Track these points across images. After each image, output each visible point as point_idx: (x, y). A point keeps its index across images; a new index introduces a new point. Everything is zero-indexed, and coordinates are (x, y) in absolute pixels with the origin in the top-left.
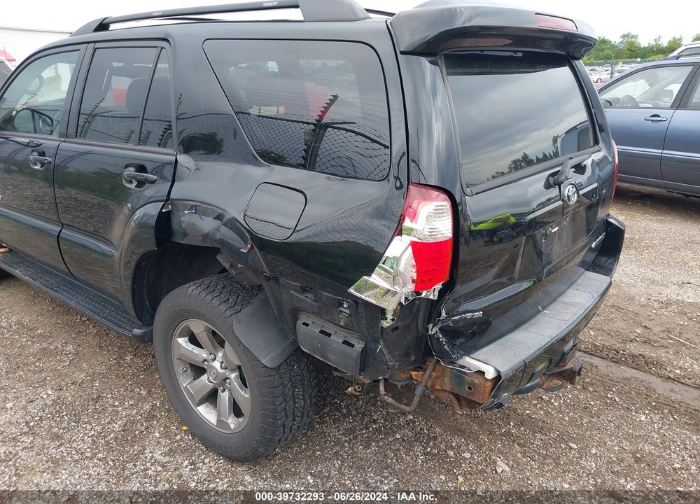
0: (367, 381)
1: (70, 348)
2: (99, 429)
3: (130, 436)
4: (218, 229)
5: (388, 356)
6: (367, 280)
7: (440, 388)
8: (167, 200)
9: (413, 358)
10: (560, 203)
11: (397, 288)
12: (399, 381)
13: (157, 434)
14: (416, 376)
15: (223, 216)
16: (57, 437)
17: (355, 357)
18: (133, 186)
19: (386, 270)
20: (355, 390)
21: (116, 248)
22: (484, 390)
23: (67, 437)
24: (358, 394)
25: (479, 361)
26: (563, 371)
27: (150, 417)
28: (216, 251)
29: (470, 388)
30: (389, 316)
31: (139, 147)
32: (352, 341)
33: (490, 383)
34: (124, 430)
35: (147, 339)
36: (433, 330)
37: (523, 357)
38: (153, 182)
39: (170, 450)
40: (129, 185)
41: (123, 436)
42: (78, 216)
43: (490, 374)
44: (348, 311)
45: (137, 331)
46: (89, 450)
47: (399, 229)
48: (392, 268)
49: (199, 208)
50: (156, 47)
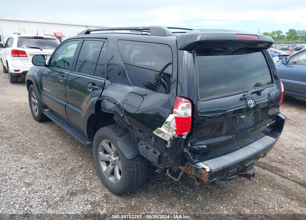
0: (162, 168)
1: (60, 142)
2: (63, 168)
3: (73, 172)
4: (114, 107)
5: (169, 159)
6: (160, 129)
7: (190, 174)
8: (100, 96)
9: (180, 161)
10: (245, 106)
11: (170, 133)
12: (175, 169)
13: (81, 172)
14: (181, 168)
15: (116, 103)
16: (50, 169)
17: (157, 157)
18: (91, 90)
19: (166, 126)
20: (158, 171)
21: (83, 112)
22: (205, 176)
23: (53, 169)
24: (159, 173)
25: (204, 164)
26: (245, 174)
27: (81, 167)
28: (113, 115)
29: (200, 175)
30: (169, 143)
31: (94, 76)
32: (156, 152)
33: (207, 174)
34: (71, 170)
35: (90, 146)
36: (186, 151)
37: (223, 165)
38: (97, 89)
39: (84, 178)
40: (89, 90)
41: (70, 171)
42: (73, 99)
43: (208, 170)
44: (154, 140)
45: (88, 143)
46: (59, 174)
47: (172, 112)
48: (168, 125)
49: (109, 99)
50: (103, 41)
